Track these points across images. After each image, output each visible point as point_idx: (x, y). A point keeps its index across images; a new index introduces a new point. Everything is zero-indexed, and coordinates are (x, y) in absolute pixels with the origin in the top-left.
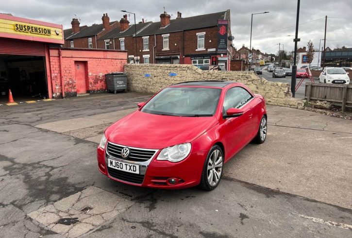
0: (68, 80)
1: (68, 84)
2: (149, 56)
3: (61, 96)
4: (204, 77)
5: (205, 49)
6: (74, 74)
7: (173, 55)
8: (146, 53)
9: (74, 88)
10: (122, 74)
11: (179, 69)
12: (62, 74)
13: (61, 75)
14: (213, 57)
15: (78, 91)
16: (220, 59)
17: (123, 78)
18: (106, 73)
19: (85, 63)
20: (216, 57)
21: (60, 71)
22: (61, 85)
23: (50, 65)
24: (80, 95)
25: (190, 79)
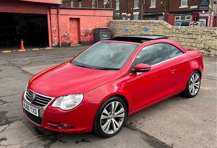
0: (64, 33)
1: (64, 36)
2: (138, 13)
3: (58, 46)
4: (172, 32)
5: (187, 7)
6: (69, 28)
7: (159, 12)
8: (136, 11)
9: (69, 40)
10: (107, 29)
11: (152, 25)
12: (60, 28)
13: (58, 29)
14: (195, 14)
15: (72, 42)
16: (201, 15)
17: (108, 32)
18: (95, 28)
19: (78, 20)
20: (197, 14)
21: (58, 26)
22: (59, 37)
23: (51, 21)
24: (73, 45)
25: (161, 33)
